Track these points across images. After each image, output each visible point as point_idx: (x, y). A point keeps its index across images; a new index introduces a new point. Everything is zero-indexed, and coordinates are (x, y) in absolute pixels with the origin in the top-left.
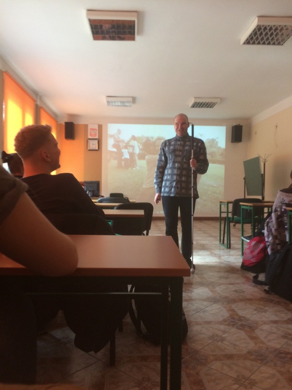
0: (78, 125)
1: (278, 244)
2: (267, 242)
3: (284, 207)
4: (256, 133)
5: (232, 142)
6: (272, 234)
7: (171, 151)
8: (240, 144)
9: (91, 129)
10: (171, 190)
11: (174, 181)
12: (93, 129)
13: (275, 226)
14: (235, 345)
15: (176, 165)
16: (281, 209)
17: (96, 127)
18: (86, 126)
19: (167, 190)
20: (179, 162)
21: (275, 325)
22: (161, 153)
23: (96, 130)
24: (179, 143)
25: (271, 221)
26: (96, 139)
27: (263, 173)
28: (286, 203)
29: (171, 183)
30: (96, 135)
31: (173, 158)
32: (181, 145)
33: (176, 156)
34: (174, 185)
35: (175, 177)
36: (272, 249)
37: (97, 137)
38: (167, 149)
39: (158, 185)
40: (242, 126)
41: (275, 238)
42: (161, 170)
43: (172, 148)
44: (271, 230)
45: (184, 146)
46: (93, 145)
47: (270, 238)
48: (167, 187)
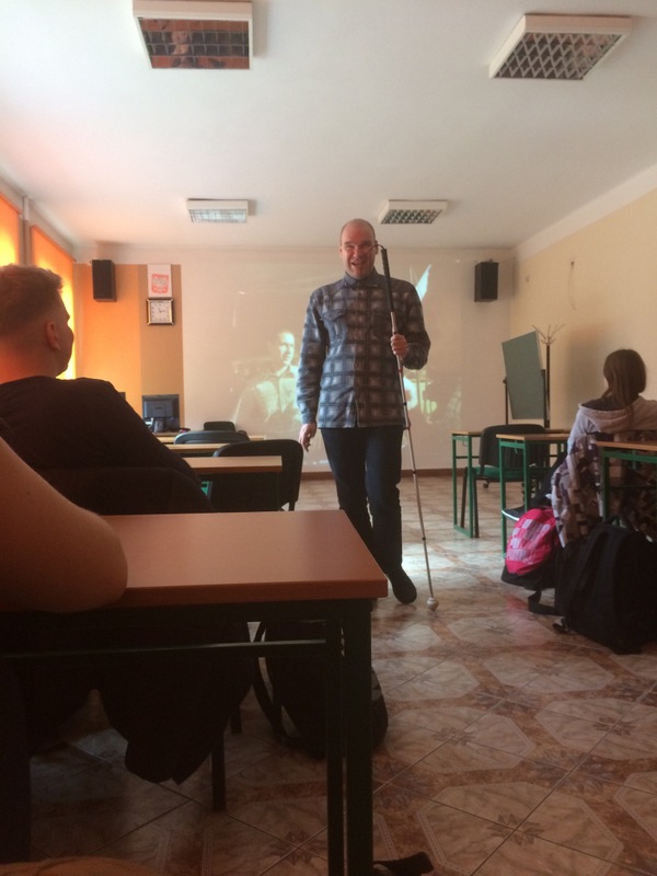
0: (124, 267)
1: (580, 523)
2: (558, 519)
3: (592, 442)
4: (527, 280)
5: (476, 300)
6: (568, 503)
7: (335, 316)
8: (493, 305)
9: (154, 276)
10: (343, 412)
11: (350, 390)
12: (159, 276)
13: (574, 484)
14: (492, 750)
15: (353, 349)
16: (586, 445)
17: (167, 271)
18: (143, 269)
19: (332, 412)
20: (358, 342)
21: (577, 701)
22: (310, 320)
23: (167, 277)
24: (355, 293)
25: (565, 471)
26: (168, 299)
27: (545, 367)
28: (596, 433)
29: (342, 395)
30: (166, 288)
31: (344, 332)
32: (359, 298)
33: (351, 327)
34: (350, 400)
35: (351, 382)
36: (568, 536)
37: (169, 294)
38: (325, 309)
39: (307, 403)
40: (496, 265)
41: (574, 509)
42: (313, 364)
43: (337, 306)
44: (565, 492)
45: (368, 300)
46: (161, 312)
47: (565, 511)
48: (333, 404)
